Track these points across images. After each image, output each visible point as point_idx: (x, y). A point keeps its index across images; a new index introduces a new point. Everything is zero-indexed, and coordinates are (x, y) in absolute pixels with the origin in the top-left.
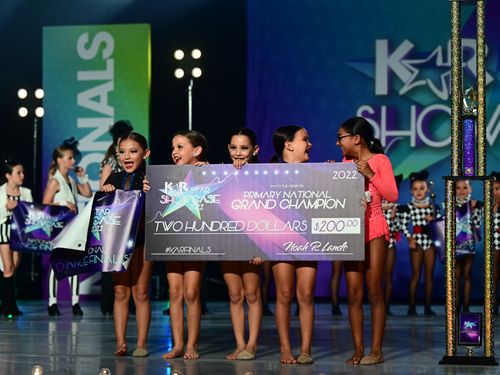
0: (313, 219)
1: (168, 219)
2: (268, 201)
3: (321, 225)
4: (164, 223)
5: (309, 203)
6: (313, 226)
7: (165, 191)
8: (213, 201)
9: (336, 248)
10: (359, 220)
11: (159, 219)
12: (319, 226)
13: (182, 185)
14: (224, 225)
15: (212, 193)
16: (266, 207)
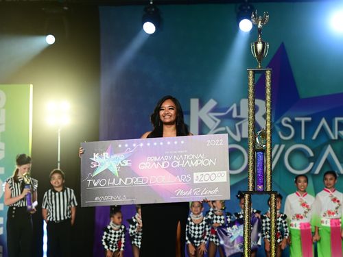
0: (195, 174)
1: (96, 178)
2: (163, 163)
3: (200, 177)
4: (94, 181)
5: (192, 162)
6: (195, 178)
7: (94, 159)
8: (127, 164)
9: (210, 192)
10: (225, 172)
11: (90, 178)
12: (198, 177)
13: (106, 154)
14: (135, 180)
15: (126, 159)
16: (163, 166)
